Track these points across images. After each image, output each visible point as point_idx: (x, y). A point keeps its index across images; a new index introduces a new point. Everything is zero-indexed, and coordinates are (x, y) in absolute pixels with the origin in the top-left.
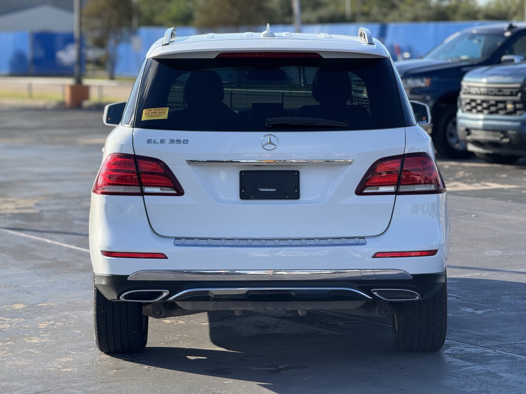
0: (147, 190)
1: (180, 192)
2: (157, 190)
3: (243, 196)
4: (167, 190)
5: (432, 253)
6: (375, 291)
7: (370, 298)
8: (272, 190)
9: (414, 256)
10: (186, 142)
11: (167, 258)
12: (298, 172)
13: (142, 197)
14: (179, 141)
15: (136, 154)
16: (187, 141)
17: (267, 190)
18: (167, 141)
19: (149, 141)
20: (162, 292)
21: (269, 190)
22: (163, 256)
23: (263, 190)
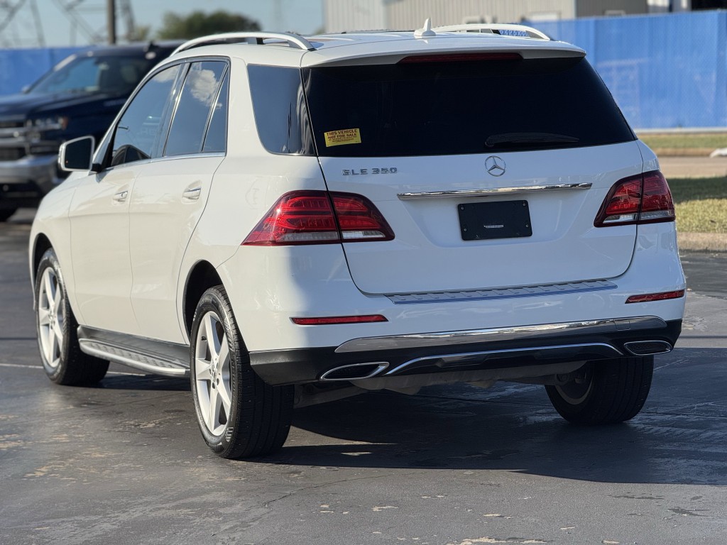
0: (346, 235)
1: (389, 236)
2: (359, 235)
3: (467, 236)
4: (372, 234)
6: (628, 345)
7: (621, 353)
8: (499, 226)
10: (394, 170)
11: (387, 321)
12: (526, 202)
13: (340, 245)
14: (385, 170)
15: (329, 190)
16: (396, 169)
17: (493, 227)
18: (370, 171)
19: (346, 173)
20: (378, 365)
21: (496, 226)
22: (381, 319)
23: (489, 227)
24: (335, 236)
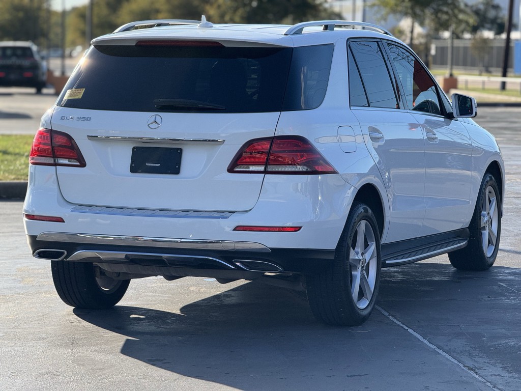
0: (59, 161)
1: (83, 164)
2: (66, 162)
3: (133, 170)
4: (73, 162)
5: (297, 229)
6: (238, 262)
7: (233, 267)
8: (157, 165)
9: (277, 231)
10: (88, 119)
11: (64, 222)
12: (181, 150)
13: (55, 167)
14: (84, 119)
15: (52, 129)
16: (90, 118)
17: (152, 165)
18: (76, 118)
21: (154, 165)
22: (60, 220)
23: (149, 165)
24: (51, 161)
